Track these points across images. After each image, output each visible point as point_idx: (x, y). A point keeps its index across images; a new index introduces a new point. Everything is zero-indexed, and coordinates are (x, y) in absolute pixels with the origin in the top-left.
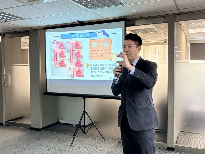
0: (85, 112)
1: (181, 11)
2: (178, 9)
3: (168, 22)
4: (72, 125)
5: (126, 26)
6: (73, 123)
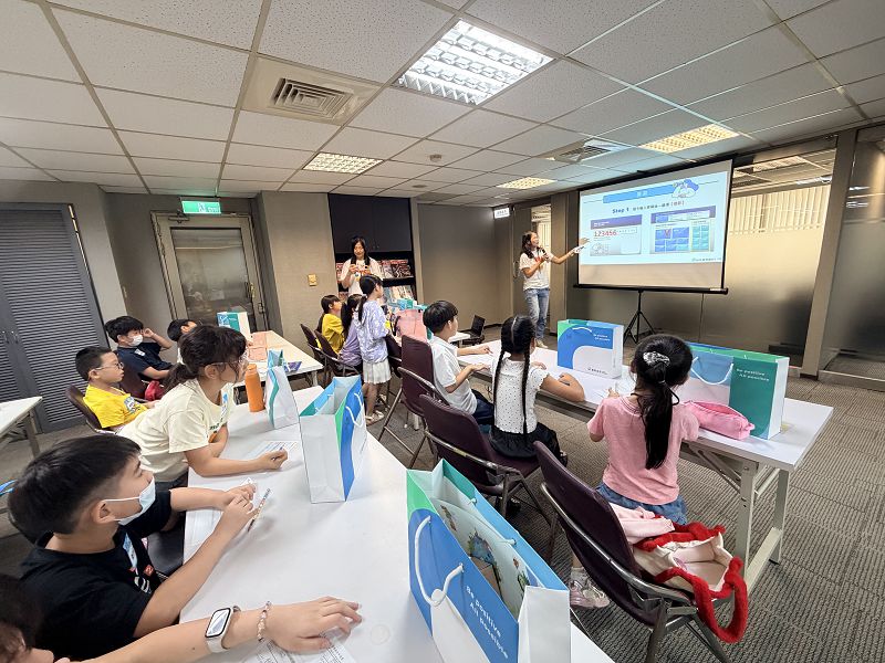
0: (639, 313)
1: (874, 121)
2: (866, 119)
3: (836, 148)
5: (734, 166)
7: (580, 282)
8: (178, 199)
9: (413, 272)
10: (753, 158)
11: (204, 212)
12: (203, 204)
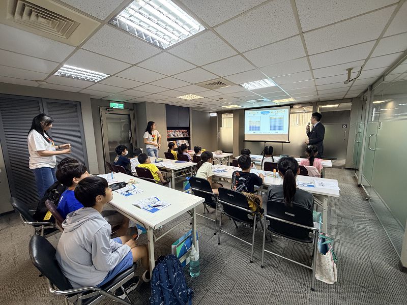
2: (319, 100)
7: (245, 140)
8: (109, 101)
9: (189, 134)
10: (294, 106)
11: (118, 108)
12: (118, 104)
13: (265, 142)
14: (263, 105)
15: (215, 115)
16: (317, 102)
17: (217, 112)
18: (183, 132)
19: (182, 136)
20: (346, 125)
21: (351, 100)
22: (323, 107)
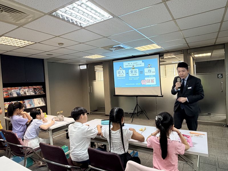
0: (137, 105)
2: (189, 47)
3: (183, 54)
4: (127, 113)
5: (160, 56)
6: (128, 112)
7: (116, 94)
9: (45, 91)
10: (163, 55)
13: (137, 96)
14: (131, 55)
15: (85, 67)
16: (187, 50)
17: (87, 65)
18: (34, 89)
19: (33, 94)
20: (222, 75)
21: (223, 46)
22: (196, 56)
